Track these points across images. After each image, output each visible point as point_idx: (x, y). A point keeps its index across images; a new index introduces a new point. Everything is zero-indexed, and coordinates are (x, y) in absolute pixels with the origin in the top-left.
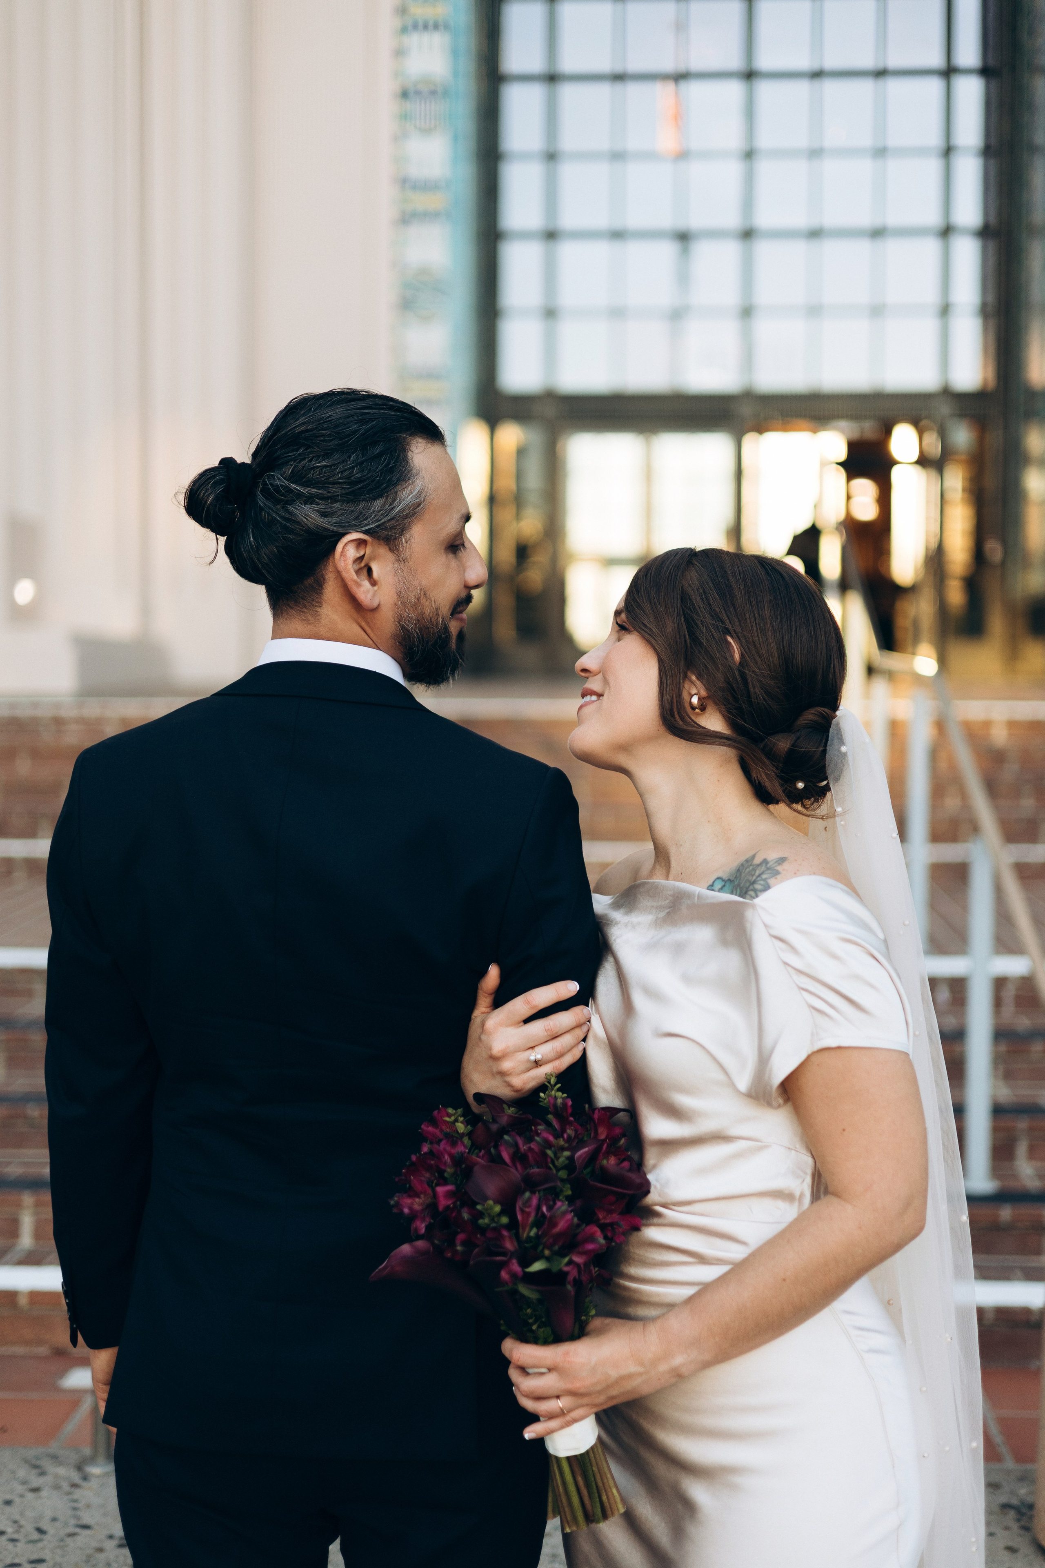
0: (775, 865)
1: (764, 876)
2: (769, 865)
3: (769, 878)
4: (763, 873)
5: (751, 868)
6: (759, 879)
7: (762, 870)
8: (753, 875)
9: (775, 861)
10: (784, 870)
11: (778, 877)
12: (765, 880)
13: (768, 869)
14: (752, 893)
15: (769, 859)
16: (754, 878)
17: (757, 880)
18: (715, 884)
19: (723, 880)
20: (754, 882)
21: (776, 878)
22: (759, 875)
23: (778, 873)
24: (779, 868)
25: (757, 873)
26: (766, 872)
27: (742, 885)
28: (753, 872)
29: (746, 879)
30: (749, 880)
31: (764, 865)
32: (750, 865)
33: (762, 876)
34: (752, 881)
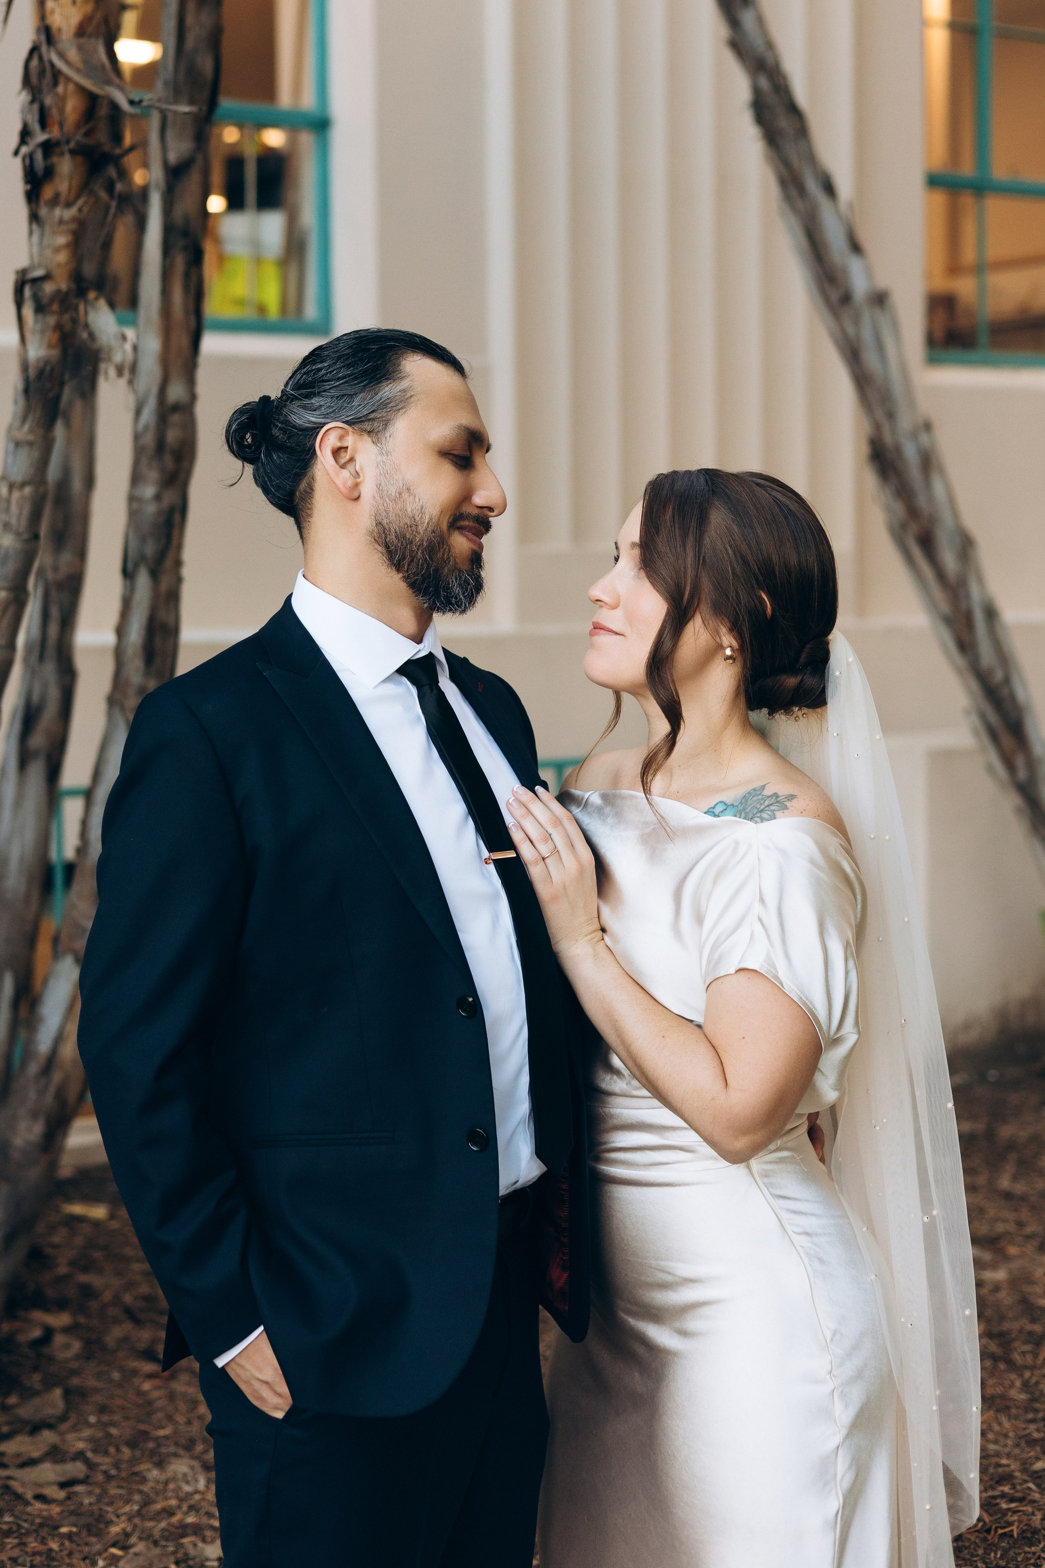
0: (785, 800)
1: (772, 808)
2: (779, 799)
3: (777, 811)
4: (771, 805)
5: (760, 797)
6: (767, 809)
7: (771, 802)
8: (761, 804)
9: (786, 796)
10: (792, 807)
11: (785, 811)
12: (773, 811)
13: (777, 802)
14: (758, 820)
15: (780, 794)
16: (763, 807)
17: (765, 809)
18: (716, 807)
19: (726, 805)
20: (762, 811)
21: (783, 812)
22: (768, 806)
23: (786, 808)
24: (788, 804)
25: (767, 803)
26: (776, 804)
27: (747, 811)
28: (762, 802)
29: (753, 807)
30: (756, 808)
31: (774, 798)
32: (759, 795)
33: (770, 807)
34: (760, 810)
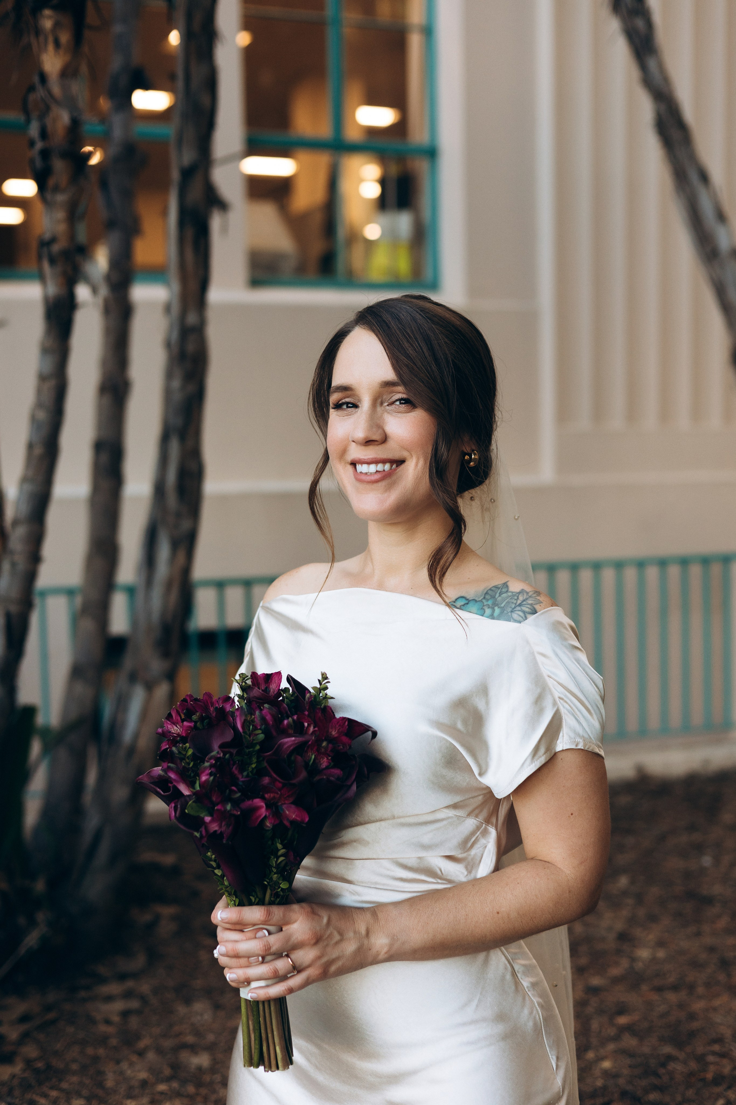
2: (530, 594)
3: (535, 604)
4: (527, 599)
5: (510, 594)
6: (524, 603)
7: (525, 597)
8: (516, 600)
12: (531, 605)
13: (530, 597)
16: (519, 602)
17: (523, 603)
20: (520, 605)
21: (540, 606)
22: (524, 601)
24: (539, 598)
25: (521, 598)
26: (530, 599)
27: (502, 605)
28: (516, 598)
29: (508, 602)
30: (513, 603)
31: (525, 595)
32: (507, 591)
33: (528, 601)
34: (517, 604)
